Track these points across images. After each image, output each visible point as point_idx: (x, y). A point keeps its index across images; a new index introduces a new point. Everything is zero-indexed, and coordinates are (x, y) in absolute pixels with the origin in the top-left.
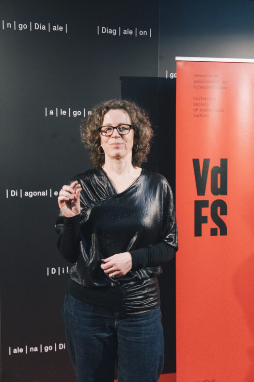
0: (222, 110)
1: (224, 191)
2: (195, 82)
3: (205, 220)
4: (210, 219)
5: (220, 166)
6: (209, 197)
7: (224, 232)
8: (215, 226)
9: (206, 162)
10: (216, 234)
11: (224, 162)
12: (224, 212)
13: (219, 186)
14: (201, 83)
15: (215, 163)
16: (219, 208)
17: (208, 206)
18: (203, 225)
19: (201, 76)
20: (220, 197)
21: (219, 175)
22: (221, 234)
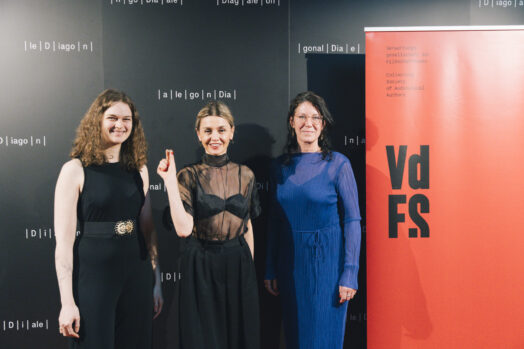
0: (422, 88)
1: (425, 183)
2: (388, 55)
3: (402, 218)
4: (408, 217)
5: (419, 154)
6: (407, 190)
7: (426, 233)
8: (414, 226)
9: (403, 149)
10: (416, 236)
11: (425, 150)
12: (426, 209)
13: (419, 179)
14: (395, 57)
15: (413, 150)
16: (419, 205)
17: (405, 202)
18: (400, 225)
19: (396, 49)
20: (420, 191)
21: (419, 165)
22: (422, 236)
